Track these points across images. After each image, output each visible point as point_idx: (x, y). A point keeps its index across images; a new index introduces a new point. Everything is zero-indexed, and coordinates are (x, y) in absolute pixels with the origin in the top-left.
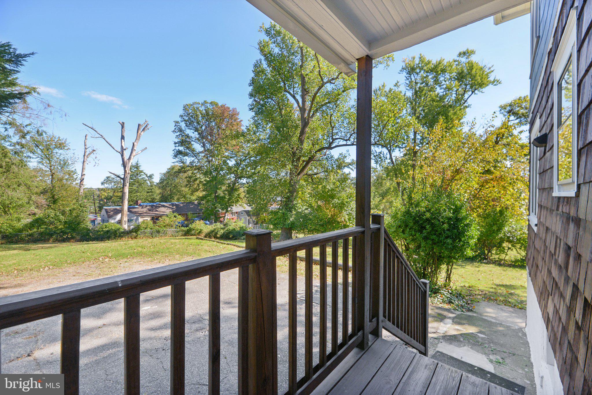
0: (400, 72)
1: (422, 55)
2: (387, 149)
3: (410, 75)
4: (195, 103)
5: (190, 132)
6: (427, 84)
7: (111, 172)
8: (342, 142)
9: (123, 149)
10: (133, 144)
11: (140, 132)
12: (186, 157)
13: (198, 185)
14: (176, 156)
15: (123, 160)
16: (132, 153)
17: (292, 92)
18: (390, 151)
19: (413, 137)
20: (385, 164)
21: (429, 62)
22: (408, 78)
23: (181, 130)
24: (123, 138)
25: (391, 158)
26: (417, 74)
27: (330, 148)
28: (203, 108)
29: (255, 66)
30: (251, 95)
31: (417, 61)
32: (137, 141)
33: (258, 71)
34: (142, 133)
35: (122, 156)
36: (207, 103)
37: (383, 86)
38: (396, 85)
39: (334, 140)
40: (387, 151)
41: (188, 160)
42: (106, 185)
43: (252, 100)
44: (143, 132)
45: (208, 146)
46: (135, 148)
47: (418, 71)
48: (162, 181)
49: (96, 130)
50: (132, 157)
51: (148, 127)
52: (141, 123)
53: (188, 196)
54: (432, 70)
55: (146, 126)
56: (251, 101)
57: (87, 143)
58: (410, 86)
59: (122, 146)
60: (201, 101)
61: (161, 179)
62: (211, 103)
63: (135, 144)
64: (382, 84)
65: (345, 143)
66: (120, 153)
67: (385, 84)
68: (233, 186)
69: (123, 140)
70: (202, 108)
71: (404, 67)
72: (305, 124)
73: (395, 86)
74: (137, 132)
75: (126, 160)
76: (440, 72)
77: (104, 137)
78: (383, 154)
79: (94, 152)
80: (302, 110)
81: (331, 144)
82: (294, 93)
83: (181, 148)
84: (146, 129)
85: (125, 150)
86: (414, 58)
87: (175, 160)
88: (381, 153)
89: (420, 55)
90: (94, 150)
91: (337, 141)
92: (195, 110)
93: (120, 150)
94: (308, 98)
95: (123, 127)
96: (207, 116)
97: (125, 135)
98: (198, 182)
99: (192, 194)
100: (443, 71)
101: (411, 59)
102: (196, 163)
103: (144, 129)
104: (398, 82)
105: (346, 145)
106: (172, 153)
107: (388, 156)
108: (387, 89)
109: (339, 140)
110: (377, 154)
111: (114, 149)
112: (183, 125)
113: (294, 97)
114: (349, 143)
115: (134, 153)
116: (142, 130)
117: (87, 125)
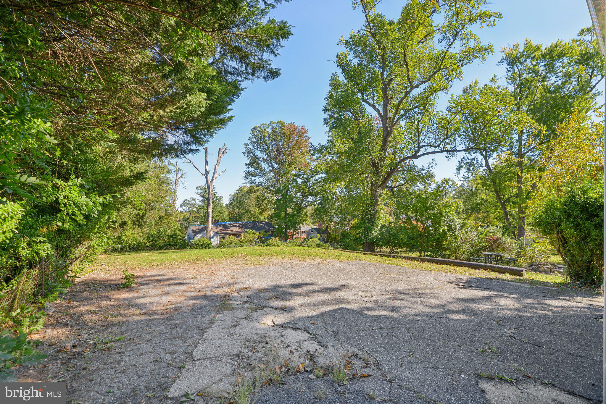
0: (499, 64)
1: (528, 41)
2: (482, 154)
3: (513, 66)
4: (263, 125)
5: (258, 153)
6: (537, 74)
8: (429, 150)
9: (207, 172)
10: (215, 166)
11: (220, 155)
12: (256, 178)
13: (266, 204)
14: (246, 177)
15: (207, 181)
16: (214, 175)
17: (371, 102)
18: (485, 157)
19: (517, 138)
20: (479, 172)
21: (538, 48)
22: (509, 69)
23: (250, 152)
24: (206, 162)
25: (487, 164)
26: (521, 63)
27: (415, 156)
28: (270, 128)
29: (331, 80)
30: (326, 109)
31: (521, 48)
32: (218, 164)
33: (335, 84)
34: (222, 157)
35: (206, 178)
36: (274, 123)
37: (475, 83)
38: (493, 80)
39: (420, 148)
40: (482, 157)
41: (257, 180)
42: (184, 208)
43: (326, 114)
44: (223, 155)
45: (275, 165)
46: (216, 171)
47: (523, 61)
48: (232, 201)
50: (214, 179)
51: (227, 149)
52: (221, 147)
53: (257, 216)
54: (544, 56)
55: (225, 149)
56: (325, 116)
58: (512, 79)
59: (206, 169)
60: (268, 123)
61: (231, 200)
62: (277, 123)
63: (217, 166)
64: (474, 81)
65: (433, 150)
66: (204, 175)
67: (478, 81)
68: (301, 205)
69: (207, 164)
70: (269, 130)
71: (504, 57)
72: (387, 133)
73: (491, 81)
74: (218, 156)
75: (209, 182)
76: (556, 57)
77: (192, 161)
78: (477, 161)
79: (184, 176)
80: (384, 118)
81: (417, 152)
82: (374, 103)
83: (251, 169)
84: (225, 152)
85: (209, 172)
86: (517, 46)
87: (245, 181)
88: (474, 159)
89: (526, 41)
91: (424, 148)
92: (262, 132)
93: (204, 173)
94: (390, 106)
95: (206, 152)
96: (274, 136)
97: (208, 160)
98: (266, 202)
99: (261, 214)
100: (561, 56)
101: (512, 47)
102: (265, 183)
104: (495, 77)
105: (435, 152)
106: (243, 174)
107: (484, 163)
108: (481, 85)
109: (426, 147)
110: (470, 161)
111: (200, 172)
112: (251, 147)
113: (374, 107)
114: (438, 150)
115: (216, 175)
116: (221, 153)
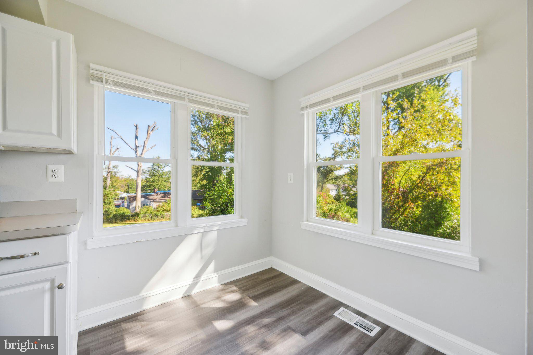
7: (128, 166)
9: (136, 147)
10: (144, 142)
11: (149, 132)
16: (143, 149)
24: (136, 137)
32: (147, 139)
34: (151, 133)
35: (136, 152)
44: (152, 131)
46: (146, 146)
49: (116, 132)
50: (144, 153)
52: (151, 125)
55: (155, 127)
57: (112, 144)
59: (136, 145)
63: (146, 142)
66: (134, 150)
69: (136, 140)
74: (148, 132)
77: (123, 137)
79: (118, 150)
84: (154, 129)
85: (138, 147)
90: (118, 149)
93: (134, 148)
95: (137, 129)
97: (138, 135)
98: (203, 172)
103: (153, 129)
111: (129, 146)
115: (145, 150)
117: (110, 128)
